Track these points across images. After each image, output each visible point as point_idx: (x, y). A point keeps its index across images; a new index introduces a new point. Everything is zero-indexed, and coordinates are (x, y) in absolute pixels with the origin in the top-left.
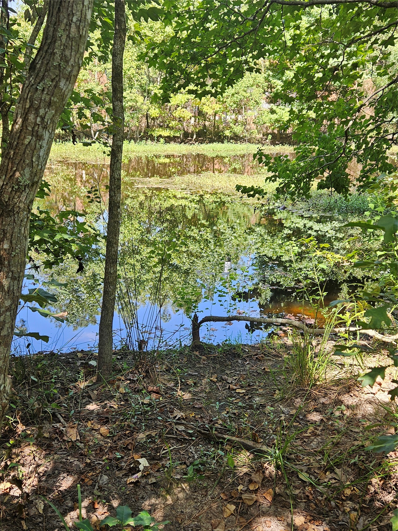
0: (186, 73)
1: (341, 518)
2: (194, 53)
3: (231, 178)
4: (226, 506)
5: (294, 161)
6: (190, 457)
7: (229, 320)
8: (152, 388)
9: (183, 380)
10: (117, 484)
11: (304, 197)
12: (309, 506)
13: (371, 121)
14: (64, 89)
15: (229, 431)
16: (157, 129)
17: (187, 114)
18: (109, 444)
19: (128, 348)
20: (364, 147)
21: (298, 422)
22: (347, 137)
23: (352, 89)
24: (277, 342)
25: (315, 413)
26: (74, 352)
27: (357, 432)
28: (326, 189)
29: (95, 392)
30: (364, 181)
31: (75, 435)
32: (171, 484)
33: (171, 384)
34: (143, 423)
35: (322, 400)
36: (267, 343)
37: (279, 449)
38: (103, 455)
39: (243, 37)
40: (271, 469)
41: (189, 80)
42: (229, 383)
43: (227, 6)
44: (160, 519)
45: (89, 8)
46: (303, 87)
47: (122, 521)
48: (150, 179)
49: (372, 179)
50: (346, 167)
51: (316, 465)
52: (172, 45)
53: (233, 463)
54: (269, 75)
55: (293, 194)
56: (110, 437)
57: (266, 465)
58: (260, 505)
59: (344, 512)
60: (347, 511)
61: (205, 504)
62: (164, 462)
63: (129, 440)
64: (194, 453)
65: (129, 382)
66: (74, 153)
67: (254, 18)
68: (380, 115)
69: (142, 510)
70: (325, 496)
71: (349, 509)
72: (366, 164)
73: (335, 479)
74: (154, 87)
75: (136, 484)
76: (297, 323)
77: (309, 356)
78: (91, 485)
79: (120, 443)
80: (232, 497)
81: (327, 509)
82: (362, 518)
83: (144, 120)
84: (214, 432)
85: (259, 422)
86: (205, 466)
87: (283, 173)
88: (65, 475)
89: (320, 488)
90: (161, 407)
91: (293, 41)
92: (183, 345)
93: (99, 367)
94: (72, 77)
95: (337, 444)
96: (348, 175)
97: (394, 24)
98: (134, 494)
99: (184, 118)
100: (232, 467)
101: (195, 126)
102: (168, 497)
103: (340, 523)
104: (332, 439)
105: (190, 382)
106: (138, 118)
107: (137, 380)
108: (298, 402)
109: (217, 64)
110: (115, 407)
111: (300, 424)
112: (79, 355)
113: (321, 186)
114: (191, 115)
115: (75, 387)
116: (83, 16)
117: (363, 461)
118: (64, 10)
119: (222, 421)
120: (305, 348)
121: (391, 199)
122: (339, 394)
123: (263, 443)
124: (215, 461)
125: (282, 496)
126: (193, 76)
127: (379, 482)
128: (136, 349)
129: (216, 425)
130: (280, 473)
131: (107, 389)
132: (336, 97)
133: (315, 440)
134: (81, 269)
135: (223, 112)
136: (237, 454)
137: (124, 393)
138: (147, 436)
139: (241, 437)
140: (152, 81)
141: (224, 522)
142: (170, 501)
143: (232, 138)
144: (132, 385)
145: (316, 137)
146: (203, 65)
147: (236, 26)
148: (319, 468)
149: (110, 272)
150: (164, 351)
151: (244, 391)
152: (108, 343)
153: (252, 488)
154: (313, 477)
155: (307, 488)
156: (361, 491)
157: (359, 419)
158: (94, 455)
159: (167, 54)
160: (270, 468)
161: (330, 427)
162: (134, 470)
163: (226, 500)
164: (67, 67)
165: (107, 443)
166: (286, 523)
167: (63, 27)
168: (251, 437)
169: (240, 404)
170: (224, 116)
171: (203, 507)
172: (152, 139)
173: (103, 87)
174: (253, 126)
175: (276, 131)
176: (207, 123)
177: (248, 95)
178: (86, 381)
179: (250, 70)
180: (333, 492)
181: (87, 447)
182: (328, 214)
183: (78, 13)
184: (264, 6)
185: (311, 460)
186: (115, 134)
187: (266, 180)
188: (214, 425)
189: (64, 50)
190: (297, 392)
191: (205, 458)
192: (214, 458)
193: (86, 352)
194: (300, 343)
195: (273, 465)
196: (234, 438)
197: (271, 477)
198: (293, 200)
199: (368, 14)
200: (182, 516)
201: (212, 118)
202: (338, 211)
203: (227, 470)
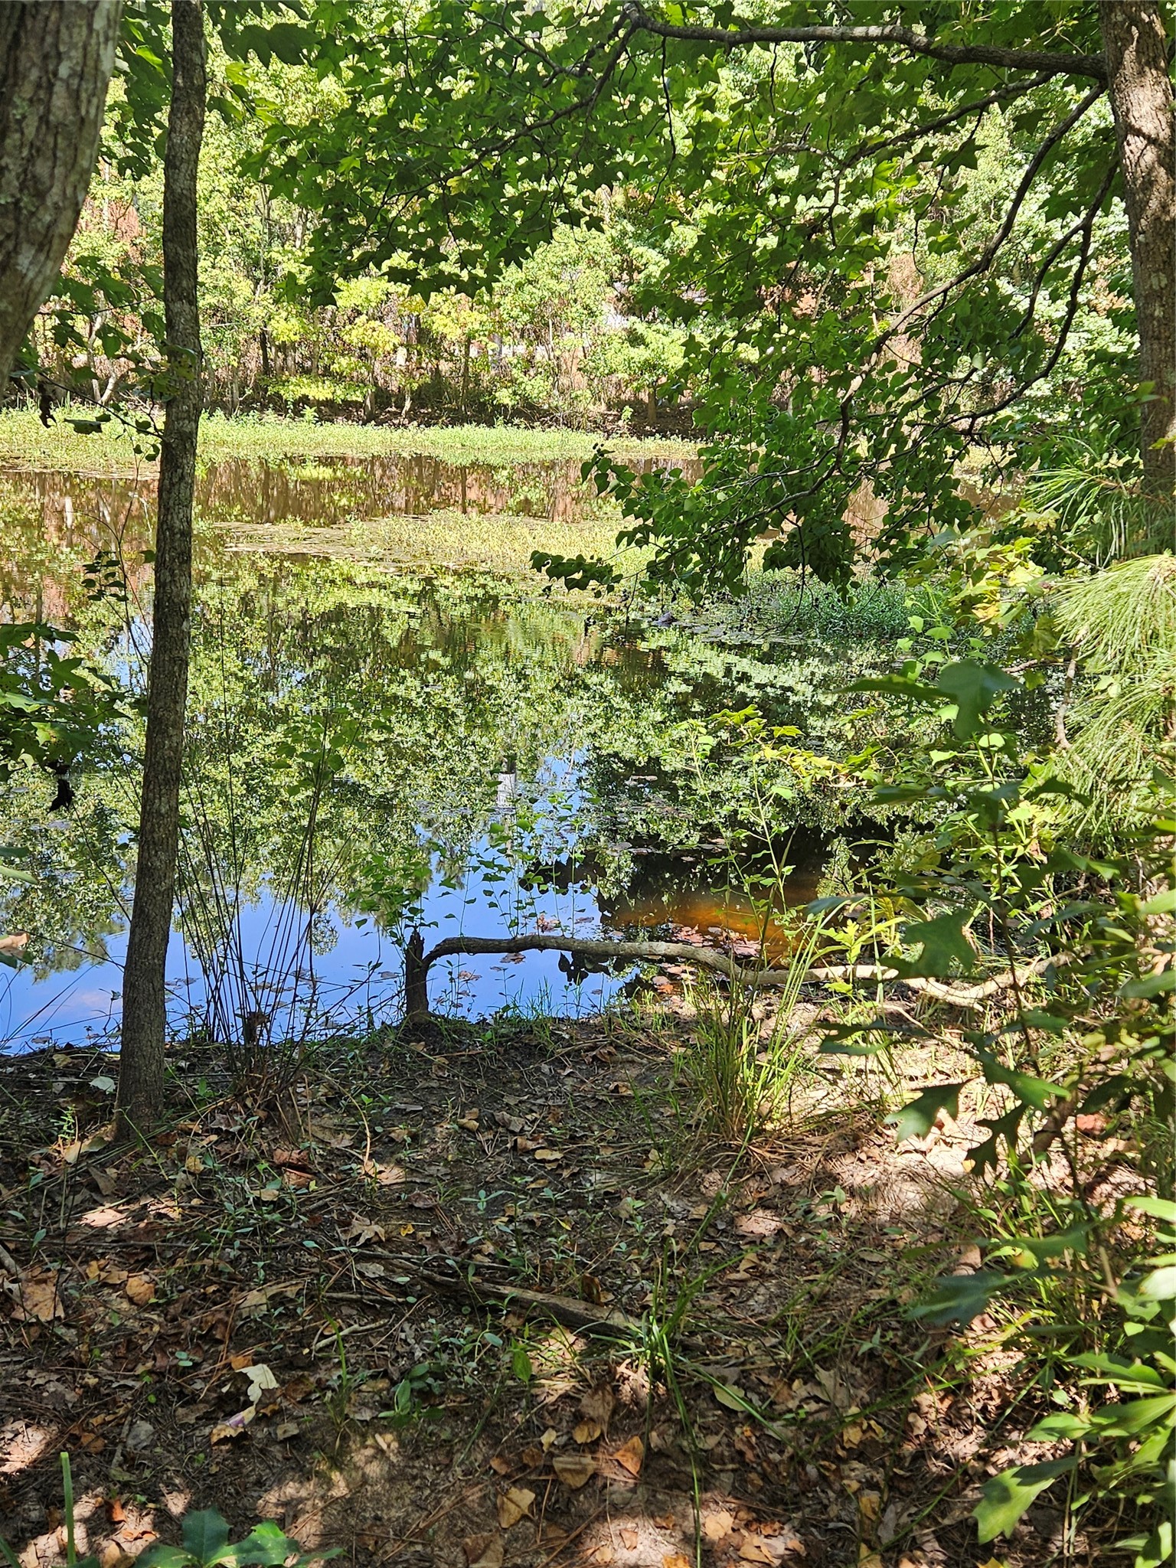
0: (384, 219)
1: (834, 1510)
2: (408, 161)
3: (517, 530)
4: (506, 1493)
5: (698, 487)
6: (399, 1356)
7: (515, 948)
8: (286, 1154)
9: (379, 1129)
10: (181, 1447)
11: (727, 589)
12: (744, 1481)
13: (913, 379)
14: (31, 275)
15: (516, 1273)
16: (293, 379)
17: (386, 336)
18: (156, 1328)
19: (211, 1035)
20: (892, 451)
21: (712, 1239)
22: (846, 422)
23: (860, 285)
24: (652, 1009)
25: (760, 1213)
26: (43, 1051)
27: (877, 1264)
28: (788, 569)
29: (112, 1172)
30: (892, 548)
31: (50, 1304)
32: (345, 1438)
33: (345, 1141)
34: (259, 1259)
35: (782, 1175)
36: (623, 1014)
37: (659, 1321)
38: (137, 1361)
39: (551, 123)
40: (636, 1380)
41: (391, 242)
42: (513, 1133)
43: (503, 29)
44: (312, 1543)
45: (107, 39)
46: (722, 277)
47: (199, 1557)
48: (273, 529)
49: (916, 542)
50: (842, 507)
51: (764, 1361)
52: (341, 135)
53: (527, 1366)
54: (624, 233)
55: (694, 581)
56: (157, 1305)
57: (622, 1369)
58: (605, 1486)
59: (842, 1493)
60: (850, 1491)
61: (447, 1491)
62: (322, 1375)
63: (215, 1314)
64: (412, 1341)
65: (214, 1138)
66: (37, 442)
67: (583, 69)
68: (936, 362)
69: (258, 1520)
70: (790, 1450)
71: (855, 1485)
72: (898, 498)
73: (817, 1400)
74: (286, 252)
75: (239, 1442)
76: (709, 955)
77: (745, 1050)
78: (101, 1453)
79: (189, 1324)
80: (525, 1467)
81: (795, 1488)
82: (892, 1507)
83: (255, 350)
84: (471, 1279)
85: (603, 1244)
86: (444, 1379)
87: (668, 518)
88: (20, 1425)
89: (776, 1429)
90: (312, 1212)
91: (696, 141)
92: (378, 1026)
93: (124, 1093)
94: (56, 241)
95: (820, 1301)
96: (848, 529)
97: (975, 107)
98: (232, 1473)
99: (375, 348)
100: (525, 1379)
101: (408, 373)
102: (336, 1476)
103: (831, 1525)
104: (807, 1286)
105: (400, 1132)
106: (236, 342)
107: (241, 1132)
108: (714, 1182)
109: (475, 197)
110: (172, 1215)
111: (718, 1244)
112: (60, 1060)
113: (773, 561)
114: (397, 340)
115: (48, 1158)
116: (91, 63)
117: (894, 1346)
118: (32, 42)
119: (495, 1244)
120: (733, 1026)
121: (969, 603)
122: (828, 1156)
123: (615, 1306)
124: (474, 1364)
125: (668, 1457)
126: (402, 229)
127: (938, 1405)
128: (237, 1036)
129: (478, 1257)
130: (662, 1389)
131: (149, 1162)
132: (813, 303)
133: (762, 1290)
134: (64, 798)
135: (491, 336)
136: (540, 1342)
137: (202, 1173)
138: (272, 1298)
139: (549, 1290)
140: (277, 233)
141: (501, 1542)
142: (340, 1488)
143: (517, 412)
144: (224, 1148)
145: (759, 420)
146: (432, 197)
147: (531, 88)
148: (773, 1371)
149: (158, 812)
150: (322, 1044)
151: (558, 1155)
152: (151, 1023)
153: (581, 1436)
154: (755, 1398)
155: (738, 1430)
156: (891, 1431)
157: (882, 1227)
158: (109, 1362)
159: (329, 159)
160: (633, 1376)
161: (801, 1251)
162: (236, 1401)
163: (507, 1477)
164: (41, 211)
165: (150, 1323)
166: (679, 1535)
167: (27, 90)
168: (579, 1290)
169: (548, 1193)
170: (492, 346)
171: (438, 1501)
172: (280, 407)
173: (128, 247)
174: (581, 380)
175: (644, 396)
176: (445, 367)
177: (564, 287)
178: (81, 1139)
179: (572, 219)
180: (812, 1437)
181: (87, 1338)
182: (793, 640)
183: (73, 53)
184: (611, 38)
185: (751, 1348)
186: (174, 399)
187: (618, 541)
188: (470, 1257)
189: (31, 160)
190: (710, 1153)
191: (445, 1356)
192: (470, 1356)
193: (80, 1050)
194: (719, 1011)
195: (642, 1368)
196: (529, 1295)
197: (637, 1404)
198: (696, 598)
199: (903, 74)
200: (378, 1531)
201: (459, 351)
202: (823, 631)
203: (509, 1389)
